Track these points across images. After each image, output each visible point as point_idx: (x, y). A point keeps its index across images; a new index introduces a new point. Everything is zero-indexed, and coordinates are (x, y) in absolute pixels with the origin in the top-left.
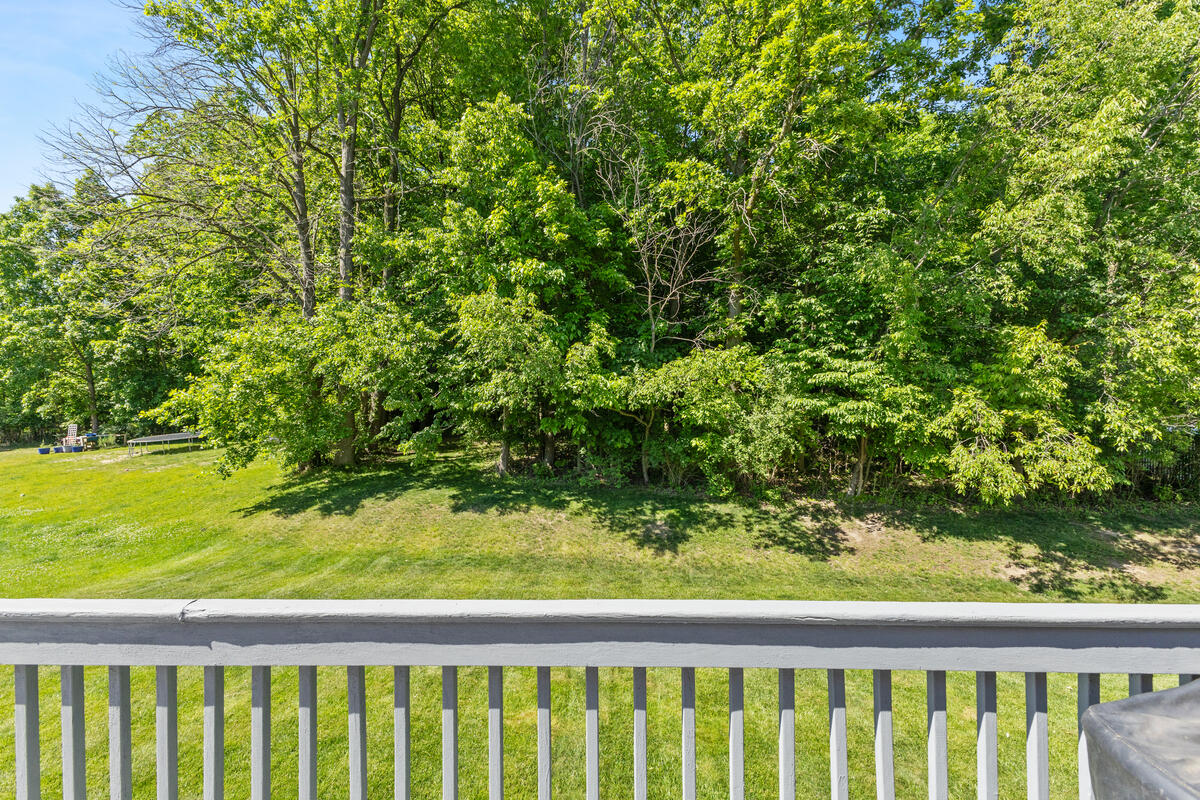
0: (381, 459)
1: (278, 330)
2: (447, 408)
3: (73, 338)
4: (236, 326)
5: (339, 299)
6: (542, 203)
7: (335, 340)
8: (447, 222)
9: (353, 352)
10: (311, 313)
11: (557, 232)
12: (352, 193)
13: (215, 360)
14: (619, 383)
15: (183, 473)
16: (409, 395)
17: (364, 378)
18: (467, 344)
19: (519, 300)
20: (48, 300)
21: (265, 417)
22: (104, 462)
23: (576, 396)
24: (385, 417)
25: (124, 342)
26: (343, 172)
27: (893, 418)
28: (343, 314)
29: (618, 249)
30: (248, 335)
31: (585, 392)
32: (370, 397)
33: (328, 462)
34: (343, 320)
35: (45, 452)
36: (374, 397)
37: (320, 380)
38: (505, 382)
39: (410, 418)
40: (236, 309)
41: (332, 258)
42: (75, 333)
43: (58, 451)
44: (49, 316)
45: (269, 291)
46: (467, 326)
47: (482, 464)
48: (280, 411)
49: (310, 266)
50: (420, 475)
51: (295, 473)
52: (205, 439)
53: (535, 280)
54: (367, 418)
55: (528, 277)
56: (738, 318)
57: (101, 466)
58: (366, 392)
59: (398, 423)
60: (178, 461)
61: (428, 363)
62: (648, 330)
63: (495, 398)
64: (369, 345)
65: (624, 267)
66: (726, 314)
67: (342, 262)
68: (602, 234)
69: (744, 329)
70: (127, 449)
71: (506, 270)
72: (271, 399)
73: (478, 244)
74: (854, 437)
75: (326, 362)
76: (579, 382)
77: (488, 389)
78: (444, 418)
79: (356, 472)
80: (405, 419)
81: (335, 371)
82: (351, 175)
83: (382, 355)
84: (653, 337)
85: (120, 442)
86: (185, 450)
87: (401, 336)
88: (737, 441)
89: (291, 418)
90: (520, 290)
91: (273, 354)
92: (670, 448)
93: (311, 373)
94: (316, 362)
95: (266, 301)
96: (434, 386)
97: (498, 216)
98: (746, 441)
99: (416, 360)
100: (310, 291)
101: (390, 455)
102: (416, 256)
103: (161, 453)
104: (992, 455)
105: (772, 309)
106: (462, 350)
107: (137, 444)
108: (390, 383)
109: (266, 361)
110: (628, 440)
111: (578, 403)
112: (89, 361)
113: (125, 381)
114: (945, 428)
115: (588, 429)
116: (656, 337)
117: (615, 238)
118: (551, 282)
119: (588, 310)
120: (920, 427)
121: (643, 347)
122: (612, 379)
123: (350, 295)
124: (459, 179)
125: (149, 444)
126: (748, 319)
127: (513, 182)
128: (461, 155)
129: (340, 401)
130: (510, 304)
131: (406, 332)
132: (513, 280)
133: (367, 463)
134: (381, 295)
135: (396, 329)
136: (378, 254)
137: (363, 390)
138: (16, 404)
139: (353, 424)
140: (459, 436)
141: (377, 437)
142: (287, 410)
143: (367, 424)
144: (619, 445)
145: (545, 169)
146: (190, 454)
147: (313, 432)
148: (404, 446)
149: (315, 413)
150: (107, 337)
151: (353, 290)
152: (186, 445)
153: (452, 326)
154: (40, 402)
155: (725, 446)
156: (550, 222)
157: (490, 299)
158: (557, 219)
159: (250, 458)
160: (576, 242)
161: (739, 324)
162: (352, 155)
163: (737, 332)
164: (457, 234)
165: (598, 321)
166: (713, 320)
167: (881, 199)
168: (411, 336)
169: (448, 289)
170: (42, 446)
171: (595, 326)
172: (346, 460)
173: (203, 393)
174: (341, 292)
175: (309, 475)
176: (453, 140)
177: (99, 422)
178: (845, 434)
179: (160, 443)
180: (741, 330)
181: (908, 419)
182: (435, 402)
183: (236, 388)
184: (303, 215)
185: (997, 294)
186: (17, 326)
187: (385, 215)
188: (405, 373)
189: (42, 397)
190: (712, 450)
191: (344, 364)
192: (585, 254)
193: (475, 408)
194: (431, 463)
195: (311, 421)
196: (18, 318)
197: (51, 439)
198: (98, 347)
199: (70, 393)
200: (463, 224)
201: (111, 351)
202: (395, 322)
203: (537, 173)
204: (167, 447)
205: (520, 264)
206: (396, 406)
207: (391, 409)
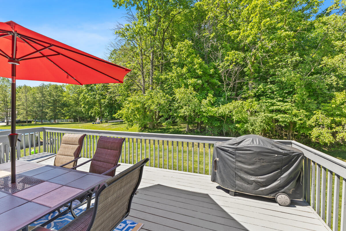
0: (159, 127)
1: (138, 97)
2: (173, 115)
3: (98, 99)
4: (130, 96)
5: (150, 90)
6: (196, 65)
7: (149, 99)
8: (173, 71)
9: (153, 102)
10: (144, 93)
11: (199, 71)
12: (153, 64)
13: (126, 104)
14: (214, 109)
15: (119, 129)
16: (165, 112)
17: (155, 108)
18: (178, 100)
19: (189, 90)
20: (93, 91)
21: (135, 117)
22: (104, 126)
23: (204, 112)
24: (160, 117)
25: (107, 100)
26: (151, 60)
27: (295, 119)
28: (151, 93)
29: (216, 74)
30: (132, 99)
31: (206, 111)
32: (156, 112)
33: (147, 127)
34: (151, 95)
35: (93, 123)
36: (157, 112)
37: (146, 108)
38: (186, 109)
39: (165, 117)
40: (129, 92)
41: (149, 79)
42: (99, 98)
43: (96, 123)
44: (94, 94)
45: (136, 88)
46: (178, 96)
47: (182, 130)
48: (138, 115)
49: (144, 82)
50: (167, 131)
51: (140, 130)
52: (124, 121)
53: (194, 84)
54: (156, 117)
55: (192, 83)
56: (252, 91)
57: (104, 127)
58: (155, 111)
59: (162, 118)
60: (117, 126)
61: (169, 104)
62: (225, 95)
63: (184, 112)
64: (156, 100)
65: (218, 78)
66: (248, 89)
67: (151, 81)
68: (212, 71)
69: (254, 94)
70: (108, 123)
71: (187, 81)
72: (136, 113)
73: (180, 76)
74: (284, 125)
75: (147, 104)
76: (205, 109)
77: (182, 110)
78: (173, 118)
79: (153, 130)
80: (164, 118)
81: (149, 106)
82: (153, 60)
83: (159, 103)
84: (226, 97)
85: (106, 122)
86: (118, 124)
87: (163, 98)
88: (249, 125)
89: (140, 117)
90: (190, 87)
91: (137, 103)
92: (230, 126)
93: (144, 106)
94: (145, 104)
95: (135, 90)
96: (170, 110)
97: (185, 69)
98: (252, 125)
99: (166, 104)
100: (144, 88)
101: (161, 126)
102: (166, 79)
103: (114, 124)
104: (325, 131)
105: (261, 88)
106: (177, 101)
107: (110, 122)
108: (161, 109)
109: (135, 104)
110: (219, 124)
111: (204, 114)
112: (100, 104)
113: (107, 108)
114: (313, 123)
115: (208, 121)
116: (227, 97)
117: (216, 71)
118: (198, 84)
119: (208, 90)
120: (305, 122)
121: (222, 100)
122: (214, 108)
123: (152, 89)
124: (176, 60)
125: (112, 122)
126: (255, 91)
127: (189, 60)
128: (177, 55)
129: (150, 113)
130: (187, 90)
131: (164, 97)
132: (188, 84)
133: (156, 128)
134: (159, 89)
135: (162, 96)
136: (158, 79)
137: (155, 110)
138: (88, 113)
139: (153, 119)
140: (176, 122)
141: (158, 122)
142: (139, 115)
143: (156, 119)
144: (216, 125)
145: (197, 56)
146: (119, 125)
147: (145, 120)
148: (164, 124)
149: (145, 116)
150: (104, 99)
151: (153, 87)
152: (118, 123)
153: (174, 96)
154: (92, 113)
155: (245, 126)
156: (198, 69)
157: (182, 89)
158: (200, 68)
159: (132, 125)
160: (205, 73)
161: (252, 92)
162: (153, 55)
163: (251, 95)
164: (175, 74)
165: (211, 93)
166: (245, 91)
167: (297, 54)
168: (165, 98)
169: (174, 87)
170: (93, 122)
171: (209, 95)
172: (151, 127)
173: (124, 111)
174: (150, 87)
175: (143, 130)
176: (175, 52)
177: (102, 118)
178: (281, 124)
179: (114, 122)
180: (253, 94)
181: (301, 120)
182: (171, 114)
183: (130, 110)
184: (143, 70)
185: (331, 83)
186: (89, 97)
187: (160, 68)
188: (164, 107)
189: (92, 112)
190: (242, 127)
191: (151, 105)
192: (207, 76)
193: (179, 115)
194: (170, 129)
195: (144, 118)
196: (89, 95)
197: (94, 121)
198: (102, 101)
199: (97, 111)
200: (177, 71)
201: (105, 102)
202: (162, 95)
203: (195, 57)
204: (115, 123)
205: (190, 80)
206: (162, 115)
207: (161, 115)
